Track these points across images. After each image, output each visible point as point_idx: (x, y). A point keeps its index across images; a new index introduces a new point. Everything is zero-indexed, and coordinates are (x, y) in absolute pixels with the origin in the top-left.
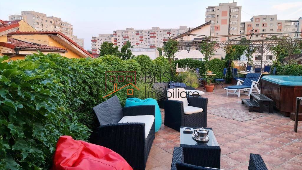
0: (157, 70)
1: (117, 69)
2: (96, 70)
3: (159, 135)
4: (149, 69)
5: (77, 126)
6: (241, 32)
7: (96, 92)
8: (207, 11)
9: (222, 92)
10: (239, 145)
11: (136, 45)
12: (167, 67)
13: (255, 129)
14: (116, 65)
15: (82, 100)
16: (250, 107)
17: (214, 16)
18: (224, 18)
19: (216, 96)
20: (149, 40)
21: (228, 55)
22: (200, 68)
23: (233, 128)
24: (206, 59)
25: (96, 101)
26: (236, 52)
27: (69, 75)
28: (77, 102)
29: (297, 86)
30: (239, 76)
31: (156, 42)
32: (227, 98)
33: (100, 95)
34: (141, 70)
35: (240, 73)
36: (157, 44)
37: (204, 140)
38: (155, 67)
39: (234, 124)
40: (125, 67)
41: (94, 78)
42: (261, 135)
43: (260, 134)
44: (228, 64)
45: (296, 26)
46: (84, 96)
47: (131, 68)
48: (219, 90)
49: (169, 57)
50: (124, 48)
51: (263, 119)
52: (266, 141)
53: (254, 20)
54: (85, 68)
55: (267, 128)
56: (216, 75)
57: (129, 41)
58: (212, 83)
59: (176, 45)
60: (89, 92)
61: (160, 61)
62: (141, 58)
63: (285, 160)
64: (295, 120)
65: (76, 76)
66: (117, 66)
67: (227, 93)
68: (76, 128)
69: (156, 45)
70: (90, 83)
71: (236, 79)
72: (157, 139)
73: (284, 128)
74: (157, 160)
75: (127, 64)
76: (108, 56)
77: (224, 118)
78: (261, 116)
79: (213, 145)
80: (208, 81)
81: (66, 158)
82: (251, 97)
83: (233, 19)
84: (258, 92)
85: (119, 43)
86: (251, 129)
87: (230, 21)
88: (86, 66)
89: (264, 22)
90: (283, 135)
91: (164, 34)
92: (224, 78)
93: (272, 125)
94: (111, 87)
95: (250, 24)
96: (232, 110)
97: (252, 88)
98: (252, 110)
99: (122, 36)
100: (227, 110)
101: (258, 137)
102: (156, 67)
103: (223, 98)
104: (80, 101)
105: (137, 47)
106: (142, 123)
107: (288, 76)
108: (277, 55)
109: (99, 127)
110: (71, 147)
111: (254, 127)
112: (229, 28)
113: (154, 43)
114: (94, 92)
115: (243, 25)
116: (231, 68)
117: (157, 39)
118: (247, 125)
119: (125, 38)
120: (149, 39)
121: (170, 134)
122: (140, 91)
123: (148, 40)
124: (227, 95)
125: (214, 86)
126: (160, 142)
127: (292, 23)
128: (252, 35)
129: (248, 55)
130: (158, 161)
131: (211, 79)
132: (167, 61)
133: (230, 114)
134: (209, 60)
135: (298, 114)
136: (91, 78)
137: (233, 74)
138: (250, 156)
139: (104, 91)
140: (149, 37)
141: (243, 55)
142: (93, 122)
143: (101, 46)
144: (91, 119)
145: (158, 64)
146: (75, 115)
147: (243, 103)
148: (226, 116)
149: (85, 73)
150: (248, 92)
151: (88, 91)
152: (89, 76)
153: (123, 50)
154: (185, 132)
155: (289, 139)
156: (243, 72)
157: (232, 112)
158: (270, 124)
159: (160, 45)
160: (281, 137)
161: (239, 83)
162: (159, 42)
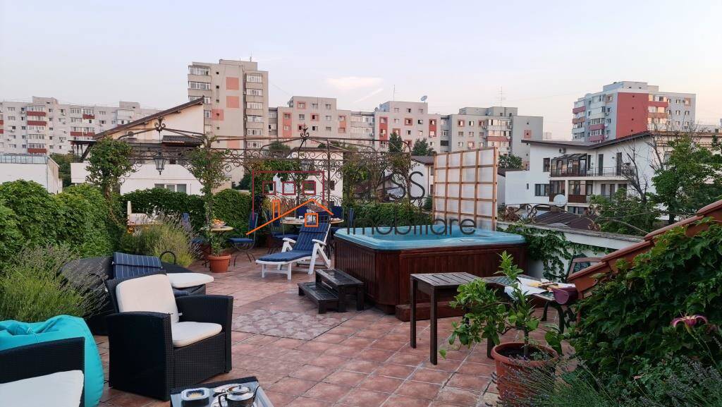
6: (270, 127)
8: (192, 74)
9: (250, 269)
12: (100, 213)
13: (341, 355)
16: (320, 301)
17: (208, 86)
18: (232, 93)
20: (24, 133)
22: (191, 212)
23: (293, 360)
24: (207, 190)
29: (405, 250)
30: (284, 229)
31: (47, 138)
32: (265, 284)
34: (19, 227)
36: (51, 142)
39: (293, 349)
42: (354, 368)
43: (351, 365)
45: (371, 124)
48: (243, 265)
51: (349, 327)
52: (368, 381)
53: (295, 104)
55: (361, 349)
56: (231, 228)
58: (224, 247)
64: (411, 319)
67: (264, 271)
69: (47, 147)
71: (279, 237)
73: (393, 342)
77: (266, 337)
78: (343, 319)
80: (216, 245)
82: (317, 276)
83: (252, 98)
84: (325, 263)
86: (332, 355)
87: (245, 103)
89: (314, 111)
90: (395, 358)
91: (73, 120)
93: (368, 337)
95: (287, 111)
96: (281, 315)
97: (315, 255)
98: (324, 308)
100: (270, 316)
101: (350, 375)
103: (254, 284)
111: (335, 351)
112: (245, 116)
113: (41, 141)
115: (274, 113)
116: (264, 212)
117: (51, 129)
118: (321, 346)
120: (24, 128)
123: (19, 132)
124: (263, 276)
125: (229, 257)
127: (364, 118)
128: (305, 139)
131: (221, 240)
133: (280, 324)
140: (24, 123)
147: (302, 292)
148: (273, 332)
150: (307, 266)
155: (408, 366)
156: (292, 220)
157: (283, 319)
158: (365, 338)
159: (60, 147)
160: (391, 364)
161: (286, 246)
162: (56, 138)
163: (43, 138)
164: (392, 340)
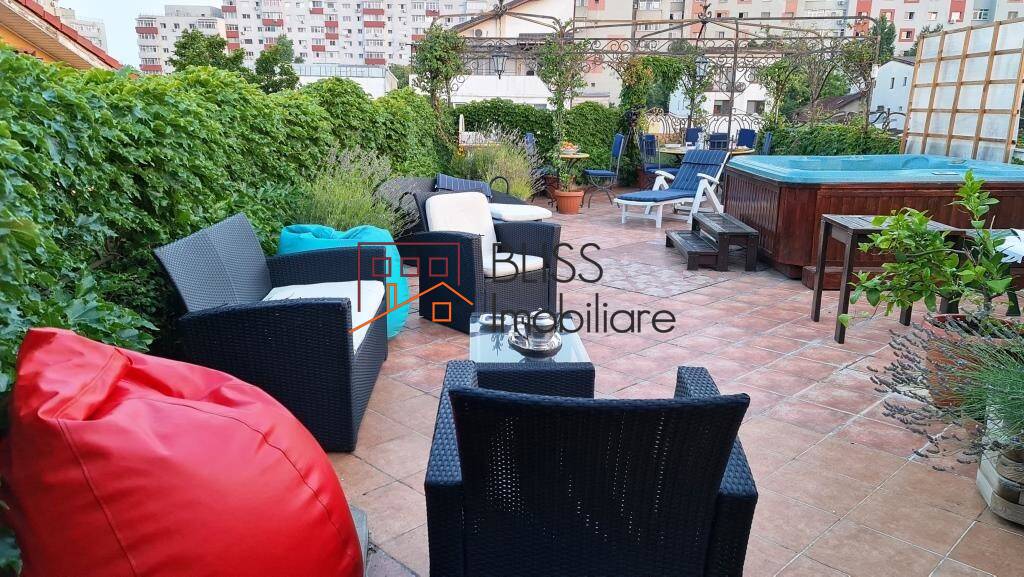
0: (389, 137)
1: (242, 120)
2: (157, 116)
3: (402, 348)
4: (363, 131)
5: (97, 308)
6: (671, 18)
7: (163, 198)
9: (608, 212)
10: (653, 365)
11: (312, 54)
12: (426, 127)
13: (702, 318)
14: (235, 107)
15: (112, 224)
16: (690, 253)
19: (589, 225)
20: (360, 37)
21: (628, 92)
22: (539, 133)
24: (558, 101)
25: (165, 233)
26: (656, 81)
27: (46, 122)
28: (89, 231)
29: (829, 185)
30: (660, 161)
31: (385, 44)
32: (624, 231)
33: (179, 211)
34: (334, 132)
35: (666, 151)
36: (390, 50)
37: (545, 347)
38: (384, 124)
40: (270, 115)
41: (149, 143)
42: (717, 333)
43: (711, 330)
44: (627, 122)
46: (116, 210)
47: (295, 124)
48: (599, 207)
49: (433, 92)
50: (268, 58)
51: (726, 288)
52: (730, 349)
54: (114, 107)
55: (735, 314)
56: (588, 155)
57: (284, 36)
58: (578, 183)
59: (454, 48)
60: (138, 195)
61: (402, 102)
62: (330, 90)
63: (781, 397)
64: (816, 288)
65: (79, 130)
66: (240, 110)
67: (624, 215)
68: (94, 315)
69: (386, 57)
70: (138, 162)
71: (652, 171)
72: (393, 359)
73: (784, 312)
74: (394, 420)
75: (280, 109)
76: (203, 73)
77: (609, 289)
78: (720, 279)
79: (574, 359)
80: (564, 177)
81: (57, 393)
82: (696, 223)
84: (715, 208)
85: (249, 41)
88: (114, 98)
90: (780, 329)
91: (415, 17)
92: (614, 169)
93: (750, 303)
94: (224, 188)
96: (635, 267)
97: (699, 197)
98: (696, 262)
99: (259, 16)
101: (708, 340)
102: (388, 123)
103: (610, 230)
104: (102, 225)
105: (317, 60)
106: (339, 299)
107: (805, 158)
108: (778, 91)
109: (185, 317)
110: (77, 360)
111: (697, 312)
113: (379, 49)
114: (156, 198)
116: (637, 137)
117: (390, 31)
119: (270, 24)
120: (360, 31)
121: (439, 341)
122: (331, 204)
123: (355, 37)
124: (623, 222)
125: (581, 193)
126: (405, 368)
128: (704, 23)
129: (690, 93)
130: (400, 423)
131: (574, 171)
132: (427, 106)
133: (630, 277)
134: (567, 105)
135: (823, 268)
136: (137, 142)
137: (643, 156)
138: (679, 372)
139: (194, 197)
140: (360, 25)
141: (676, 92)
142: (160, 305)
143: (176, 46)
144: (152, 294)
145: (394, 115)
146: (85, 272)
147: (670, 243)
148: (618, 284)
149: (115, 122)
150: (687, 212)
151: (133, 194)
152: (131, 137)
153: (265, 65)
154: (485, 329)
155: (797, 340)
156: (675, 148)
157: (636, 271)
158: (745, 302)
159: (401, 55)
160: (773, 336)
161: (660, 181)
162: (396, 44)
163: (382, 44)
164: (784, 310)
